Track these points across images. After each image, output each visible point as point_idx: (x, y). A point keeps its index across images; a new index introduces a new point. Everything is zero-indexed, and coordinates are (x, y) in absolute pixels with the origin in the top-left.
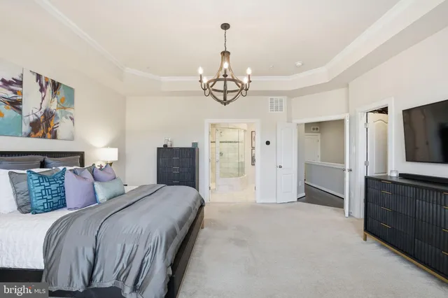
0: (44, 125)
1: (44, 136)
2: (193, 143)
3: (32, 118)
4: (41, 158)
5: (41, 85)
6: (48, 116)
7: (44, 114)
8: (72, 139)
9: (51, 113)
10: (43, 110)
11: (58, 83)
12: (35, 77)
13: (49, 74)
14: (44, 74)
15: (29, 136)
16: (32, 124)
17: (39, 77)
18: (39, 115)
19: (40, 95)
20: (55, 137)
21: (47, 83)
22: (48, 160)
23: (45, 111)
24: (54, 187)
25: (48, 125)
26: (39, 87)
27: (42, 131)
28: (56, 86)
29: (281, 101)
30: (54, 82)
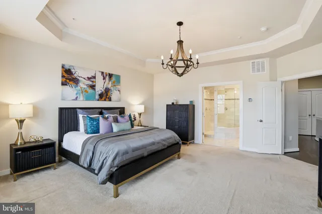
0: (105, 95)
1: (105, 100)
2: (190, 102)
3: (100, 92)
4: (100, 110)
5: (103, 76)
6: (107, 90)
7: (105, 90)
8: (119, 100)
9: (109, 89)
10: (104, 88)
11: (112, 74)
12: (101, 74)
13: (107, 71)
14: (105, 71)
15: (98, 100)
16: (100, 95)
17: (102, 73)
18: (103, 90)
19: (103, 81)
20: (110, 100)
21: (106, 75)
22: (104, 111)
23: (106, 88)
24: (95, 123)
25: (107, 95)
26: (103, 78)
27: (104, 98)
28: (111, 76)
29: (263, 63)
30: (110, 74)
